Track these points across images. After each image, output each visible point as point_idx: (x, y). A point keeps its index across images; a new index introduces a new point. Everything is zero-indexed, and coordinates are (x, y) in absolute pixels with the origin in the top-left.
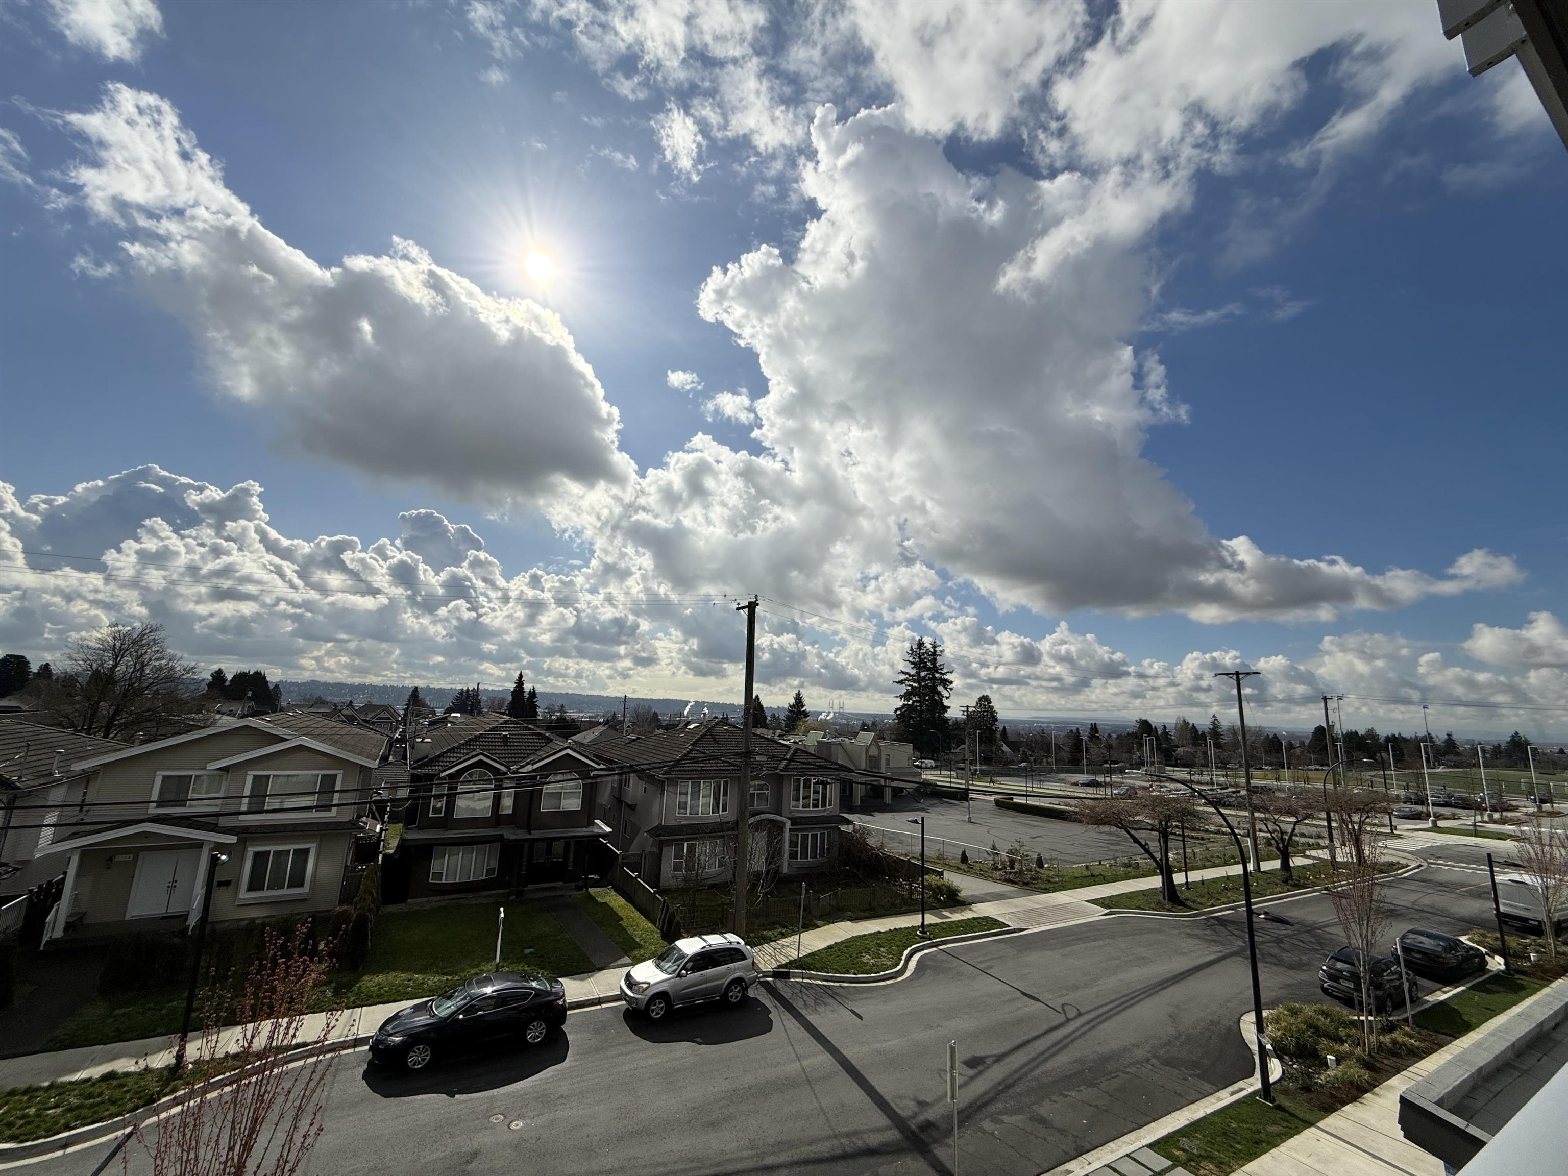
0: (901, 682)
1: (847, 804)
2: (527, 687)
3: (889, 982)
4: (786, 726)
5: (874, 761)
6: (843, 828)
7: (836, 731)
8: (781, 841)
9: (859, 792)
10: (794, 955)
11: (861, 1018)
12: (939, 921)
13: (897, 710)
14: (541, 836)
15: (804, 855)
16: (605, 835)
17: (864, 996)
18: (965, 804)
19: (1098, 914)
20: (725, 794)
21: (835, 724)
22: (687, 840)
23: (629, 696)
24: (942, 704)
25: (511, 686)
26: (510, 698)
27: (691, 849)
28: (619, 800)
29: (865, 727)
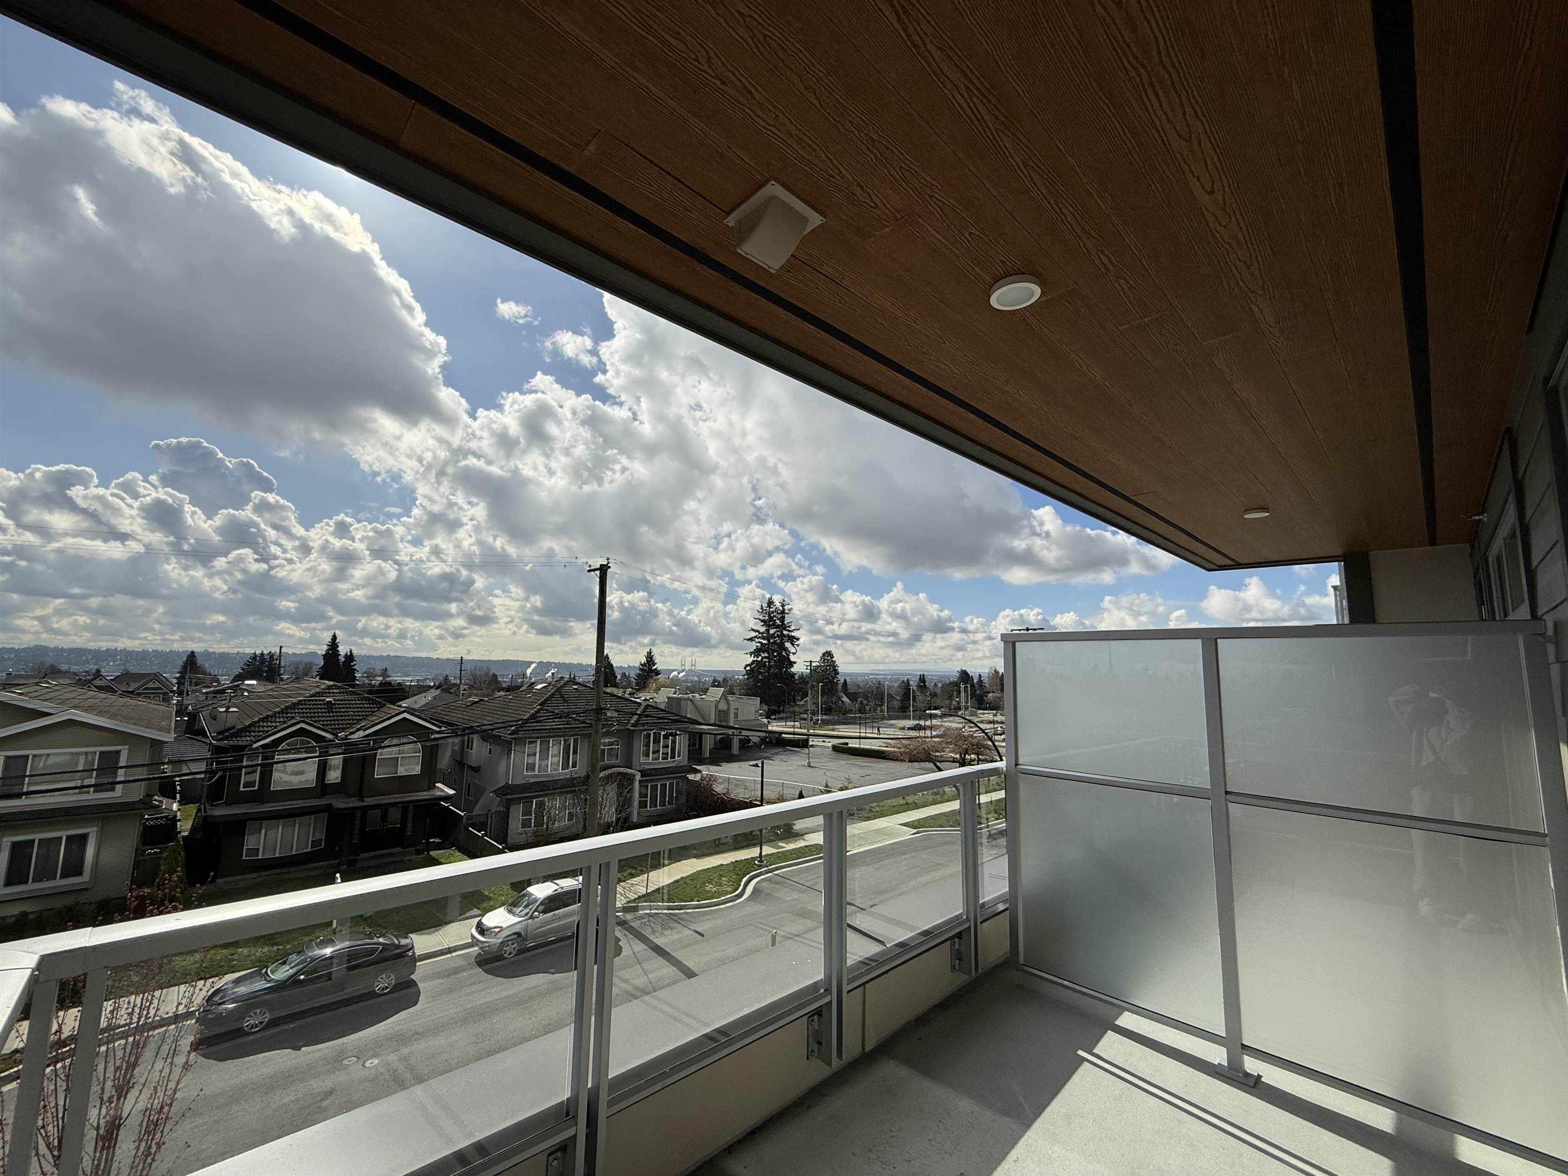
0: (751, 639)
1: (696, 756)
2: (343, 650)
3: (728, 905)
4: (636, 685)
5: (723, 715)
6: (691, 777)
7: (688, 688)
8: (631, 791)
9: (708, 744)
10: (642, 891)
11: (702, 935)
12: (775, 851)
13: (747, 666)
14: (376, 803)
15: (654, 803)
16: (447, 798)
17: (706, 918)
18: (806, 750)
19: (908, 834)
20: (575, 752)
21: (686, 681)
22: (536, 797)
23: (466, 657)
24: (789, 659)
25: (322, 649)
26: (322, 663)
27: (541, 805)
28: (460, 763)
29: (716, 684)
